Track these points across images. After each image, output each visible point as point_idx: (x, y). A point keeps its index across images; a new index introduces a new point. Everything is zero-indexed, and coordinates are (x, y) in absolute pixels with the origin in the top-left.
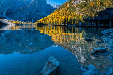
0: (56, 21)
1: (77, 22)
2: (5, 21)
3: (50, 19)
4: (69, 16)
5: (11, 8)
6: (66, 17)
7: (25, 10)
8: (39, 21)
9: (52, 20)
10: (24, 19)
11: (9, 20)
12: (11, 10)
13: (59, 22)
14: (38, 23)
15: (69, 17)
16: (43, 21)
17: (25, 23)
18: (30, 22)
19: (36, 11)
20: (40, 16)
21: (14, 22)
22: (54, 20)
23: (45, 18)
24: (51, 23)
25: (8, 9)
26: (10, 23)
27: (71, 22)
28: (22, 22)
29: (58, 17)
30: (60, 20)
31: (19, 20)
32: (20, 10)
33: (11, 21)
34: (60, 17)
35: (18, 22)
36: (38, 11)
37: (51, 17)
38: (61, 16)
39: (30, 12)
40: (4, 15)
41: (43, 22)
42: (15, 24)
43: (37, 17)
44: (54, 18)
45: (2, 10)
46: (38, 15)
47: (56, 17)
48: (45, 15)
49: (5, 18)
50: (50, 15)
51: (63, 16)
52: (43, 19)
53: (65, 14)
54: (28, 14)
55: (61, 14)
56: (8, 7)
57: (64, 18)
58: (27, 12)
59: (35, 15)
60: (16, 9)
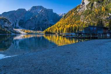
0: (62, 30)
1: (81, 30)
2: (18, 30)
3: (56, 28)
4: (74, 24)
5: (22, 19)
6: (71, 25)
7: (34, 19)
8: (47, 30)
9: (59, 28)
10: (34, 28)
11: (21, 30)
12: (23, 20)
13: (64, 30)
14: (46, 32)
15: (74, 26)
16: (50, 29)
17: (35, 32)
18: (39, 31)
19: (44, 21)
20: (48, 25)
21: (26, 31)
22: (60, 29)
23: (52, 27)
24: (57, 32)
25: (20, 20)
26: (23, 32)
27: (75, 30)
28: (32, 31)
29: (64, 26)
30: (65, 29)
31: (30, 29)
32: (30, 20)
33: (23, 30)
34: (66, 26)
35: (29, 31)
36: (45, 20)
37: (57, 26)
38: (66, 24)
39: (39, 22)
40: (17, 25)
41: (50, 31)
42: (27, 33)
43: (44, 26)
44: (60, 26)
45: (16, 21)
46: (46, 24)
47: (62, 26)
48: (52, 23)
49: (18, 28)
50: (56, 24)
51: (68, 25)
52: (50, 28)
53: (70, 22)
54: (37, 23)
55: (66, 23)
56: (20, 18)
57: (68, 26)
58: (35, 22)
59: (43, 24)
60: (26, 20)
